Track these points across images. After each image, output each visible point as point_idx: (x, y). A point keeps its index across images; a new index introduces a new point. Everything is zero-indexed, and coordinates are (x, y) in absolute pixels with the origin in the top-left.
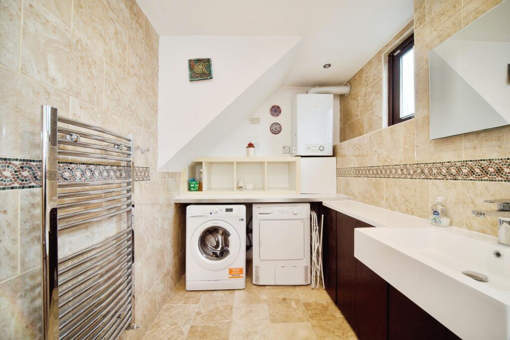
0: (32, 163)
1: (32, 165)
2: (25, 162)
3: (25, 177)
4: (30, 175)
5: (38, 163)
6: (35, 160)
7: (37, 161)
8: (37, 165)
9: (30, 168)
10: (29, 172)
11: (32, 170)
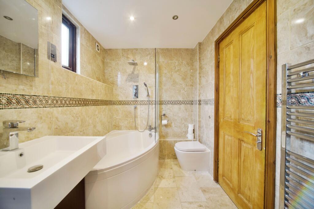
0: (297, 94)
1: (297, 96)
2: (293, 95)
3: (293, 102)
4: (296, 101)
5: (300, 94)
6: (299, 92)
7: (300, 93)
8: (300, 95)
9: (296, 97)
10: (295, 99)
11: (297, 98)
